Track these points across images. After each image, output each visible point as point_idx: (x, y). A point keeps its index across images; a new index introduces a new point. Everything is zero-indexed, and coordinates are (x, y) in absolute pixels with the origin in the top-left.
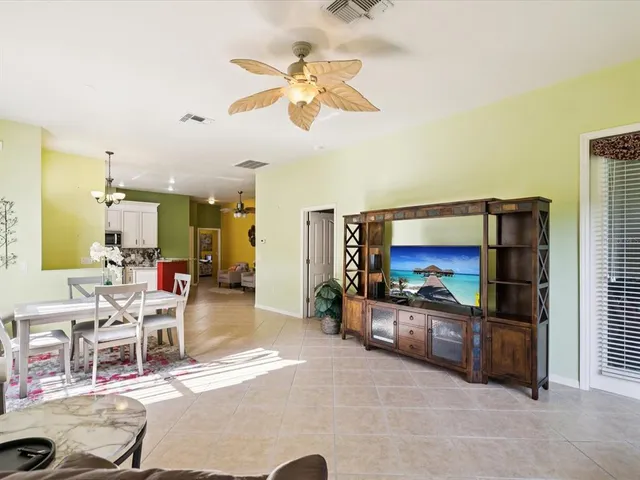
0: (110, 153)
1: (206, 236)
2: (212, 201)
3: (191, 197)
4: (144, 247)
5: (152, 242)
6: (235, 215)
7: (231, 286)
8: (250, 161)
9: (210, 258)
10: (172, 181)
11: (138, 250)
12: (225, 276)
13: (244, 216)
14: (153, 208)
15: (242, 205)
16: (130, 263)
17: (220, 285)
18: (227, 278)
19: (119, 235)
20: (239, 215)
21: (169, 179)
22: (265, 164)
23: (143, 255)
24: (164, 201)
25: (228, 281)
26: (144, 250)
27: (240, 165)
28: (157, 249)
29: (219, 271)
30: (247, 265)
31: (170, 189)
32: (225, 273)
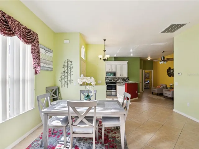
0: (105, 40)
1: (147, 73)
2: (149, 59)
3: (140, 58)
4: (123, 77)
5: (126, 76)
6: (160, 63)
7: (158, 95)
8: (172, 25)
9: (149, 81)
10: (131, 51)
11: (121, 78)
12: (155, 89)
13: (165, 63)
14: (126, 63)
15: (164, 58)
16: (119, 83)
17: (153, 93)
18: (156, 91)
19: (115, 73)
20: (162, 62)
21: (130, 50)
22: (183, 25)
23: (123, 80)
24: (130, 60)
25: (157, 92)
26: (123, 78)
27: (164, 32)
28: (127, 78)
29: (152, 87)
30: (166, 86)
31: (132, 55)
32: (155, 88)
